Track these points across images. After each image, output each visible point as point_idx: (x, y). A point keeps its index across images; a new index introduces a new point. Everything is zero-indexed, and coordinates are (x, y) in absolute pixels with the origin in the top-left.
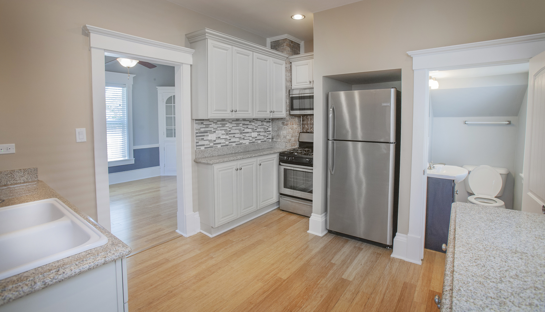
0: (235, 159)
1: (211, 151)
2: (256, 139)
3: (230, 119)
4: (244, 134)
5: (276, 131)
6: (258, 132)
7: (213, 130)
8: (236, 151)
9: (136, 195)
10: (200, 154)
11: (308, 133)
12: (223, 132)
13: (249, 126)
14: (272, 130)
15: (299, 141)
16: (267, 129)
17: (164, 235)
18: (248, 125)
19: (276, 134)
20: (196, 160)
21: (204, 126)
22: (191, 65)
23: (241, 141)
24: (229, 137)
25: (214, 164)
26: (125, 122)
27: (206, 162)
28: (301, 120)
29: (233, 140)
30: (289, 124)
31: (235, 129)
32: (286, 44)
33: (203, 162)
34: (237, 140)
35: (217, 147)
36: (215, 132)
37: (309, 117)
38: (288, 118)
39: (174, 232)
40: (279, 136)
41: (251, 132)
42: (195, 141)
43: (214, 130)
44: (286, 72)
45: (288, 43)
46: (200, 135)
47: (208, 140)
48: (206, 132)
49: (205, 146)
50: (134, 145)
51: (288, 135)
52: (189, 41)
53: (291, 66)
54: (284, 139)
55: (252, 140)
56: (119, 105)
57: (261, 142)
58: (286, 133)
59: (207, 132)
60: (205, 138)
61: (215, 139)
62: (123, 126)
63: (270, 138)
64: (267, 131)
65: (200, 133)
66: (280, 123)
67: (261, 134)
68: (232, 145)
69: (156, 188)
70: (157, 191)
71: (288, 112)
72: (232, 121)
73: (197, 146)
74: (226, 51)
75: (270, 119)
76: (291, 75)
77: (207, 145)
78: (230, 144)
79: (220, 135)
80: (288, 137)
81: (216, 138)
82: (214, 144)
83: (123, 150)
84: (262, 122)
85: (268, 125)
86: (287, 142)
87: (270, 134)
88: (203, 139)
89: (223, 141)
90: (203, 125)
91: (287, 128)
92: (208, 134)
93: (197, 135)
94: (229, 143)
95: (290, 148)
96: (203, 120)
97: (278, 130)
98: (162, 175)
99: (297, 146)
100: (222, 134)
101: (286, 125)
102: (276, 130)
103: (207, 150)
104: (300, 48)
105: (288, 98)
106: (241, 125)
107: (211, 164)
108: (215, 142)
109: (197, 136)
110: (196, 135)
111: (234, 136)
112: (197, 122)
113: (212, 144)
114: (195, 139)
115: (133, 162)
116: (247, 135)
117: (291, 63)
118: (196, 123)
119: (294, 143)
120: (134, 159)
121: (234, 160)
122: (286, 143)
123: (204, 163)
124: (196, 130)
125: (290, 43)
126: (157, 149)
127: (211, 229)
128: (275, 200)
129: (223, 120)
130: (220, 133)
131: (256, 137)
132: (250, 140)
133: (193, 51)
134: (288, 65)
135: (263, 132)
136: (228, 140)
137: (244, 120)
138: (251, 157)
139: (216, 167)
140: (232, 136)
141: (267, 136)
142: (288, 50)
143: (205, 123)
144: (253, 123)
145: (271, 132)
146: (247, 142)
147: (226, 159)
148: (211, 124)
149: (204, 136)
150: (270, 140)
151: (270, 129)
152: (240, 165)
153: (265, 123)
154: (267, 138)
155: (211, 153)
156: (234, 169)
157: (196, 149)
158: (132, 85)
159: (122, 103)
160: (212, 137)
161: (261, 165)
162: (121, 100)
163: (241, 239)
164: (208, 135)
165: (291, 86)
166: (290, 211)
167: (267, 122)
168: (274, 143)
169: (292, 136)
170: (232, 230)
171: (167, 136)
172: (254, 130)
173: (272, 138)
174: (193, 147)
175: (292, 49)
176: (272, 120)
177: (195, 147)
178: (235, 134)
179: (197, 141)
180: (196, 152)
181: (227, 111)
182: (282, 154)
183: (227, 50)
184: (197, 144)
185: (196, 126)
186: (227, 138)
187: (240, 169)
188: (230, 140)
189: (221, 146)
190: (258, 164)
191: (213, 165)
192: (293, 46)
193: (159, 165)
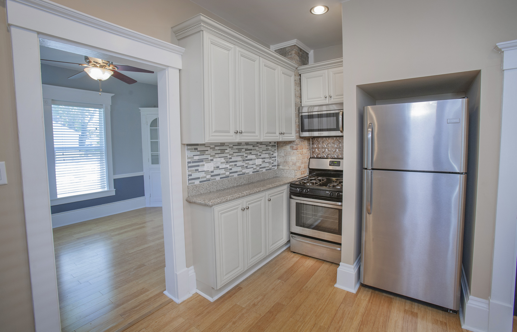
0: (241, 196)
1: (208, 186)
2: (261, 167)
3: (230, 143)
4: (247, 162)
5: (283, 157)
6: (262, 158)
7: (210, 158)
8: (239, 184)
9: (116, 235)
10: (194, 190)
11: (320, 158)
12: (223, 160)
13: (253, 152)
14: (278, 155)
15: (309, 168)
16: (273, 154)
17: (148, 300)
18: (251, 150)
19: (283, 161)
20: (189, 199)
21: (198, 153)
22: (180, 70)
23: (244, 171)
24: (230, 166)
25: (214, 205)
26: (103, 147)
27: (203, 202)
28: (310, 144)
29: (234, 169)
30: (299, 149)
31: (236, 156)
32: (294, 52)
33: (199, 202)
34: (239, 169)
35: (215, 179)
36: (212, 160)
37: (320, 139)
38: (298, 141)
39: (161, 294)
40: (287, 163)
41: (255, 159)
42: (187, 173)
43: (212, 158)
44: (295, 86)
45: (297, 51)
46: (193, 165)
47: (204, 171)
48: (201, 161)
49: (201, 180)
50: (114, 174)
51: (298, 161)
52: (176, 36)
53: (300, 79)
54: (293, 166)
55: (256, 169)
56: (95, 129)
57: (266, 170)
58: (295, 159)
59: (203, 161)
60: (200, 169)
61: (212, 169)
62: (101, 152)
63: (275, 166)
64: (273, 157)
65: (193, 162)
66: (288, 148)
67: (266, 160)
68: (233, 176)
69: (141, 224)
70: (141, 228)
71: (298, 134)
72: (233, 145)
73: (189, 180)
74: (226, 52)
75: (275, 143)
76: (301, 89)
77: (202, 178)
78: (231, 175)
79: (218, 164)
80: (298, 164)
81: (214, 168)
82: (212, 176)
83: (102, 180)
84: (267, 146)
85: (273, 150)
86: (297, 169)
87: (276, 160)
88: (197, 170)
89: (222, 171)
90: (198, 151)
91: (297, 153)
92: (204, 163)
93: (190, 165)
94: (230, 173)
95: (300, 177)
96: (197, 145)
97: (286, 155)
98: (148, 206)
99: (307, 173)
100: (222, 163)
101: (296, 150)
102: (283, 155)
103: (202, 184)
104: (308, 58)
105: (298, 116)
106: (243, 150)
107: (211, 205)
108: (212, 174)
109: (189, 167)
110: (188, 165)
111: (236, 165)
112: (189, 147)
113: (208, 177)
114: (187, 170)
115: (114, 194)
116: (251, 162)
117: (300, 75)
118: (188, 149)
119: (303, 170)
120: (115, 189)
121: (239, 197)
122: (296, 171)
123: (200, 204)
124: (188, 158)
125: (299, 51)
126: (142, 177)
127: (211, 290)
128: (285, 240)
129: (222, 144)
130: (219, 161)
131: (260, 165)
132: (254, 169)
133: (183, 50)
134: (298, 78)
135: (267, 158)
136: (228, 170)
137: (247, 144)
138: (259, 192)
139: (217, 209)
140: (233, 165)
141: (273, 163)
142: (297, 60)
143: (200, 148)
144: (257, 148)
145: (276, 158)
146: (250, 171)
147: (229, 196)
148: (208, 150)
149: (198, 166)
150: (276, 168)
151: (276, 154)
152: (247, 202)
153: (270, 147)
154: (273, 165)
155: (208, 189)
156: (240, 209)
157: (189, 184)
158: (110, 106)
159: (99, 127)
160: (208, 167)
161: (270, 200)
162: (98, 123)
163: (252, 304)
164: (204, 165)
165: (301, 102)
166: (304, 253)
167: (272, 146)
168: (280, 171)
169: (302, 163)
170: (237, 288)
171: (152, 163)
172: (258, 156)
173: (278, 165)
174: (183, 182)
175: (301, 59)
176: (277, 143)
177: (188, 181)
178: (236, 161)
179: (190, 173)
180: (188, 189)
181: (229, 132)
182: (292, 185)
183: (229, 50)
184: (190, 177)
185: (188, 154)
186: (228, 168)
187: (246, 208)
188: (231, 169)
189: (221, 178)
190: (267, 199)
191: (213, 207)
192: (302, 55)
193: (144, 195)
